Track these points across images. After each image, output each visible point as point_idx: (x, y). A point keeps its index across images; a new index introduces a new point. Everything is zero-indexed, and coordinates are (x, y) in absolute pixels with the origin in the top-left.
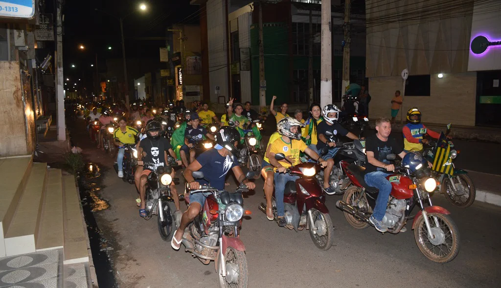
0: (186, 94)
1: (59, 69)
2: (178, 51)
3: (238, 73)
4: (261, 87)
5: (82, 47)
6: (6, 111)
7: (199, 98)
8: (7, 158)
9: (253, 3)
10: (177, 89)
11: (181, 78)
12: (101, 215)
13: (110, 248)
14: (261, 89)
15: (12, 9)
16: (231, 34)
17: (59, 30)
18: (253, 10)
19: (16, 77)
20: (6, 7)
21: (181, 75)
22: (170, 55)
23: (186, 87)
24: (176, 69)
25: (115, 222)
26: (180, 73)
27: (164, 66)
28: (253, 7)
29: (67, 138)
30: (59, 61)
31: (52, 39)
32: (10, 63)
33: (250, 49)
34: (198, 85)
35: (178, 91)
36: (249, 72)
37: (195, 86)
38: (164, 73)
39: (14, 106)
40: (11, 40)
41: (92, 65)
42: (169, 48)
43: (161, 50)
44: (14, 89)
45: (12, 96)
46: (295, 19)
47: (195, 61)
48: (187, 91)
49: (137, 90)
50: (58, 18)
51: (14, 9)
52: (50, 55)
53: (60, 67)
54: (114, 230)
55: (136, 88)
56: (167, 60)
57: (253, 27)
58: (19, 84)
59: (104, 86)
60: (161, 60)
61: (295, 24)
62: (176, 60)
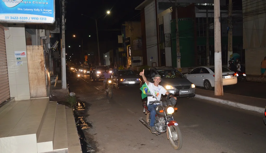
0: (134, 62)
1: (63, 49)
2: (128, 37)
3: (164, 49)
4: (178, 57)
5: (74, 36)
6: (36, 73)
7: (141, 64)
8: (36, 98)
9: (172, 7)
10: (128, 59)
11: (130, 52)
12: (87, 131)
13: (92, 150)
14: (178, 58)
15: (43, 19)
16: (159, 26)
17: (63, 27)
18: (172, 11)
19: (41, 54)
20: (41, 18)
21: (130, 51)
22: (124, 39)
23: (134, 57)
24: (127, 47)
25: (95, 135)
26: (130, 49)
27: (121, 45)
28: (172, 10)
29: (67, 87)
30: (63, 44)
31: (59, 32)
32: (38, 47)
33: (170, 34)
34: (140, 56)
35: (128, 60)
36: (170, 48)
37: (138, 57)
38: (120, 50)
39: (40, 70)
40: (38, 34)
41: (80, 46)
42: (123, 35)
43: (119, 37)
44: (40, 60)
45: (39, 64)
46: (198, 15)
47: (138, 42)
48: (134, 60)
49: (105, 60)
50: (63, 21)
51: (45, 19)
52: (58, 41)
53: (63, 48)
54: (95, 140)
55: (104, 59)
56: (122, 42)
57: (172, 21)
58: (43, 58)
59: (86, 57)
60: (119, 42)
61: (197, 18)
62: (128, 42)
